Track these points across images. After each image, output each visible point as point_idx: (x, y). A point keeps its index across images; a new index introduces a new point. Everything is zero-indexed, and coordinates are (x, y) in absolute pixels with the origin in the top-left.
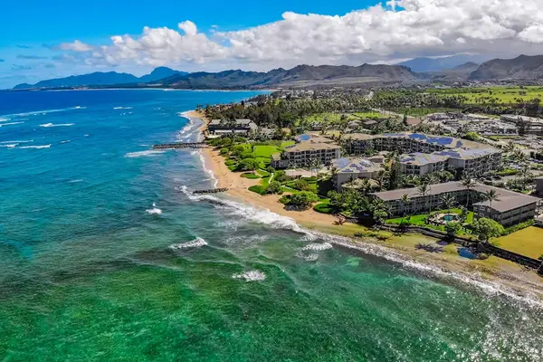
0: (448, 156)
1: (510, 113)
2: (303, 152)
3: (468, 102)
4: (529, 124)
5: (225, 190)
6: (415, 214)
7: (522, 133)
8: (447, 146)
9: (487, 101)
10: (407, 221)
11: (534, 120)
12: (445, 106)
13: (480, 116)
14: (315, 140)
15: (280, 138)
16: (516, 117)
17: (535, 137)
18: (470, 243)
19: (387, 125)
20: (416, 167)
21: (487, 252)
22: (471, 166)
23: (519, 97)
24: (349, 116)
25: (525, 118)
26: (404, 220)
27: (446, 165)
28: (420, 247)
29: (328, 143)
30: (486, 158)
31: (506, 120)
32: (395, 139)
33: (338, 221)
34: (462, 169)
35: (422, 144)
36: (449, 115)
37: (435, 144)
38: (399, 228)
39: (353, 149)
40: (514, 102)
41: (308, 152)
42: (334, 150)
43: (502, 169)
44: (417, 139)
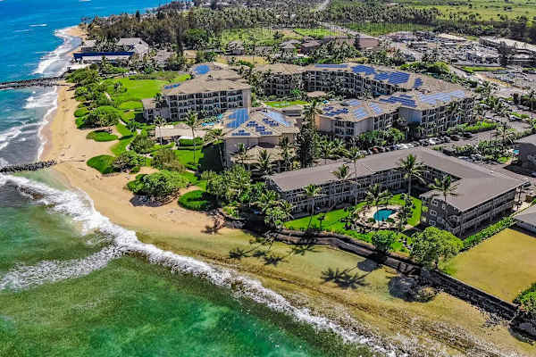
0: (399, 104)
1: (491, 34)
2: (192, 96)
3: (441, 18)
4: (514, 51)
5: (51, 163)
6: (335, 209)
7: (504, 62)
8: (401, 86)
9: (464, 17)
10: (318, 225)
11: (520, 45)
12: (414, 22)
13: (455, 38)
14: (215, 75)
15: (177, 68)
16: (498, 41)
17: (521, 69)
18: (410, 267)
19: (329, 49)
20: (349, 124)
21: (434, 286)
22: (431, 119)
23: (504, 13)
24: (287, 33)
25: (510, 43)
26: (315, 220)
27: (396, 117)
28: (330, 276)
29: (234, 80)
30: (453, 106)
31: (485, 44)
32: (333, 73)
33: (212, 224)
34: (417, 124)
35: (368, 82)
36: (418, 34)
37: (386, 82)
38: (303, 237)
39: (274, 88)
40: (497, 19)
41: (199, 95)
42: (240, 92)
43: (474, 122)
44: (362, 74)
